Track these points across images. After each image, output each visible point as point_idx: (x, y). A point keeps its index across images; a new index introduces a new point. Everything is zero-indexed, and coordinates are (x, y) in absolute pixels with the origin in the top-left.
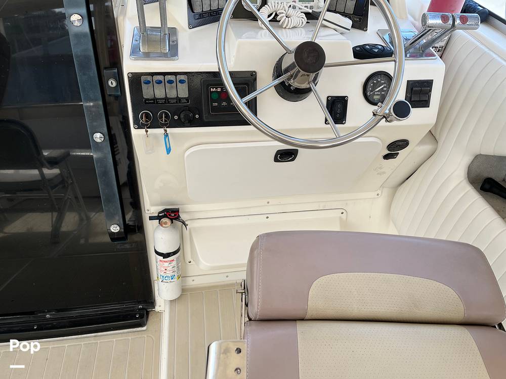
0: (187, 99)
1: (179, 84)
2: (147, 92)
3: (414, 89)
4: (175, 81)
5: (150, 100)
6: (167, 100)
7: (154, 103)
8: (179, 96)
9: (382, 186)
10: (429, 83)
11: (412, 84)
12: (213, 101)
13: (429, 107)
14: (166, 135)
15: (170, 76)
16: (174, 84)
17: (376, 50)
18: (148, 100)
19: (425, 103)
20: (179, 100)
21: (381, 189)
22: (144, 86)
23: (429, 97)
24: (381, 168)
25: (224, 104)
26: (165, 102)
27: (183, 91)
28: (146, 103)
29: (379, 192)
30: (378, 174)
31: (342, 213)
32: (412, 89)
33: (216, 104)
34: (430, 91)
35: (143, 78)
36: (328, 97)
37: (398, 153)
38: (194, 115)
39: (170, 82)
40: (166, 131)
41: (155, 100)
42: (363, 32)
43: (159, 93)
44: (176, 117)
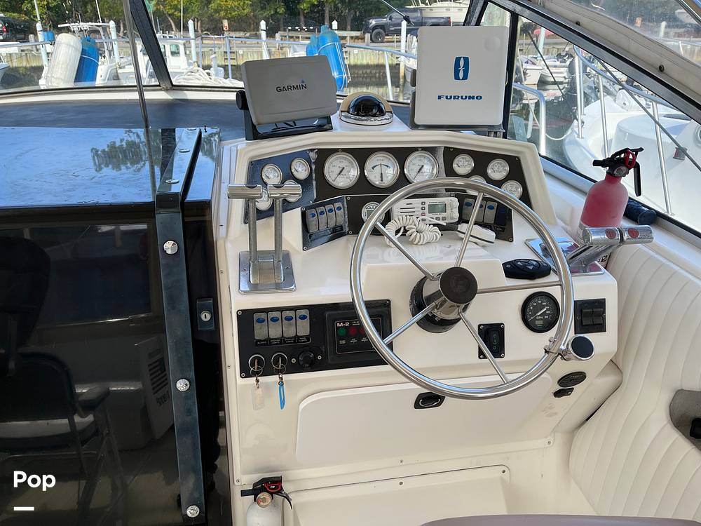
0: (307, 337)
1: (299, 321)
2: (260, 332)
3: (584, 311)
4: (294, 317)
5: (262, 341)
6: (282, 340)
7: (267, 344)
8: (298, 334)
9: (554, 431)
10: (600, 304)
11: (580, 305)
12: (340, 338)
13: (605, 331)
14: (281, 383)
15: (288, 312)
16: (293, 321)
17: (531, 268)
18: (260, 341)
19: (600, 327)
20: (297, 338)
21: (553, 435)
22: (257, 326)
23: (604, 319)
24: (551, 408)
25: (354, 340)
26: (281, 343)
27: (304, 328)
28: (257, 345)
29: (551, 439)
30: (547, 416)
31: (504, 472)
32: (581, 311)
33: (344, 342)
34: (604, 312)
35: (256, 316)
36: (479, 326)
37: (573, 388)
38: (315, 357)
39: (288, 319)
40: (281, 379)
41: (268, 341)
42: (508, 243)
43: (275, 332)
44: (294, 361)
